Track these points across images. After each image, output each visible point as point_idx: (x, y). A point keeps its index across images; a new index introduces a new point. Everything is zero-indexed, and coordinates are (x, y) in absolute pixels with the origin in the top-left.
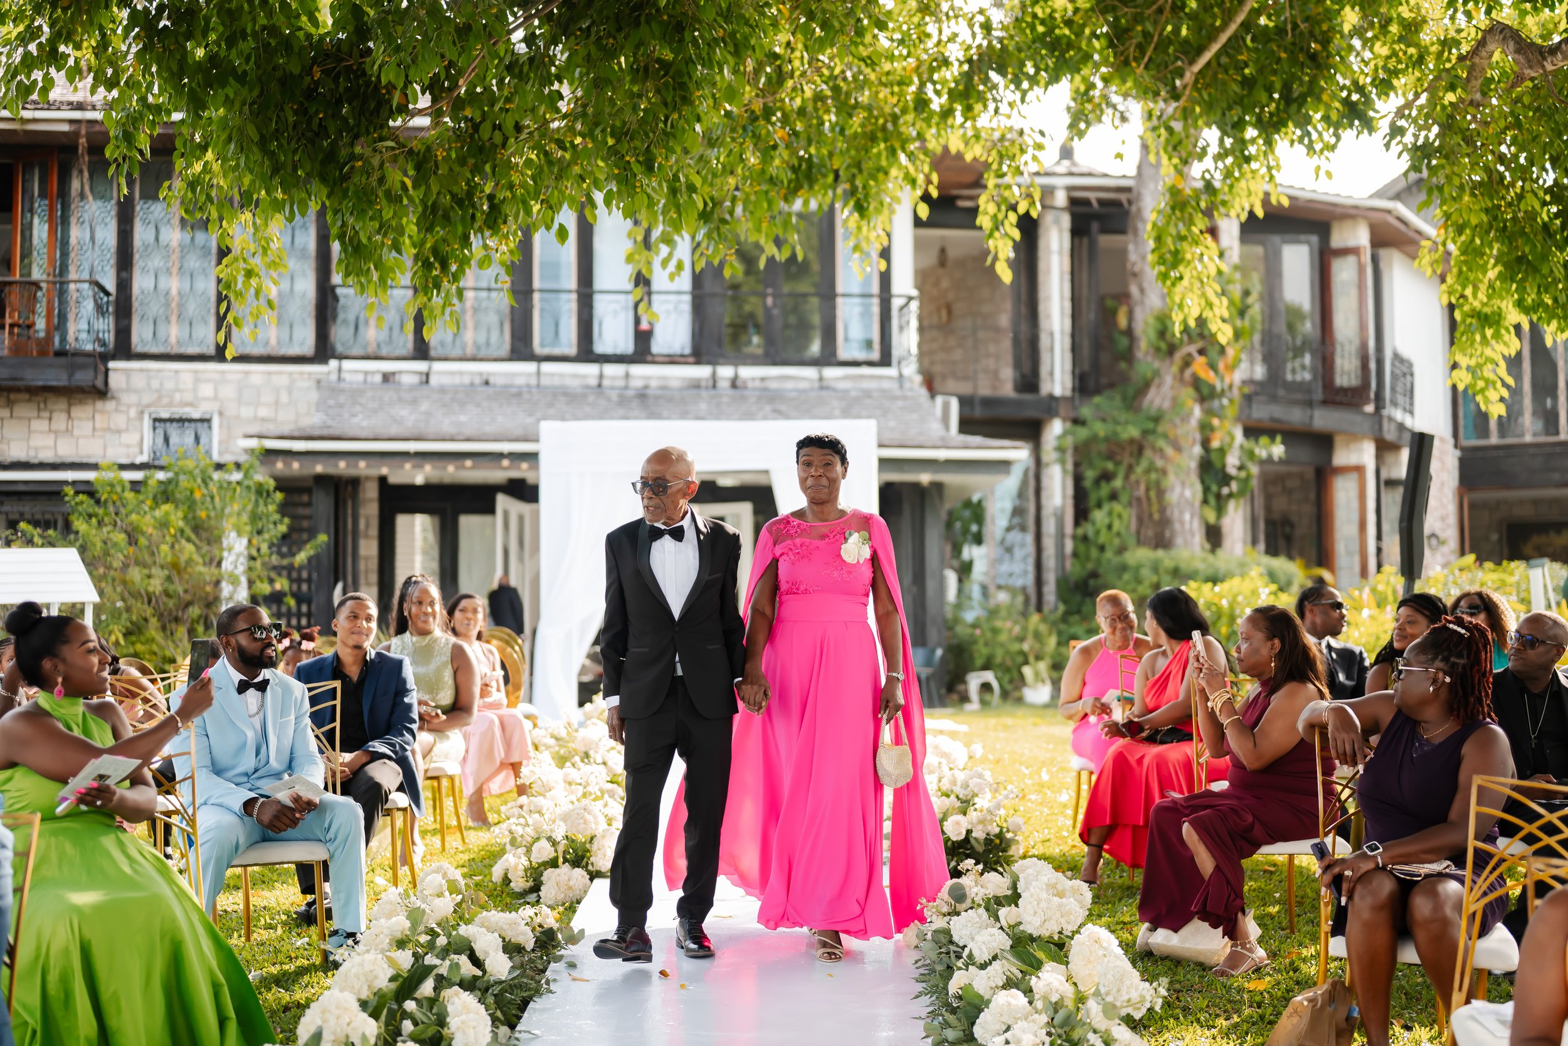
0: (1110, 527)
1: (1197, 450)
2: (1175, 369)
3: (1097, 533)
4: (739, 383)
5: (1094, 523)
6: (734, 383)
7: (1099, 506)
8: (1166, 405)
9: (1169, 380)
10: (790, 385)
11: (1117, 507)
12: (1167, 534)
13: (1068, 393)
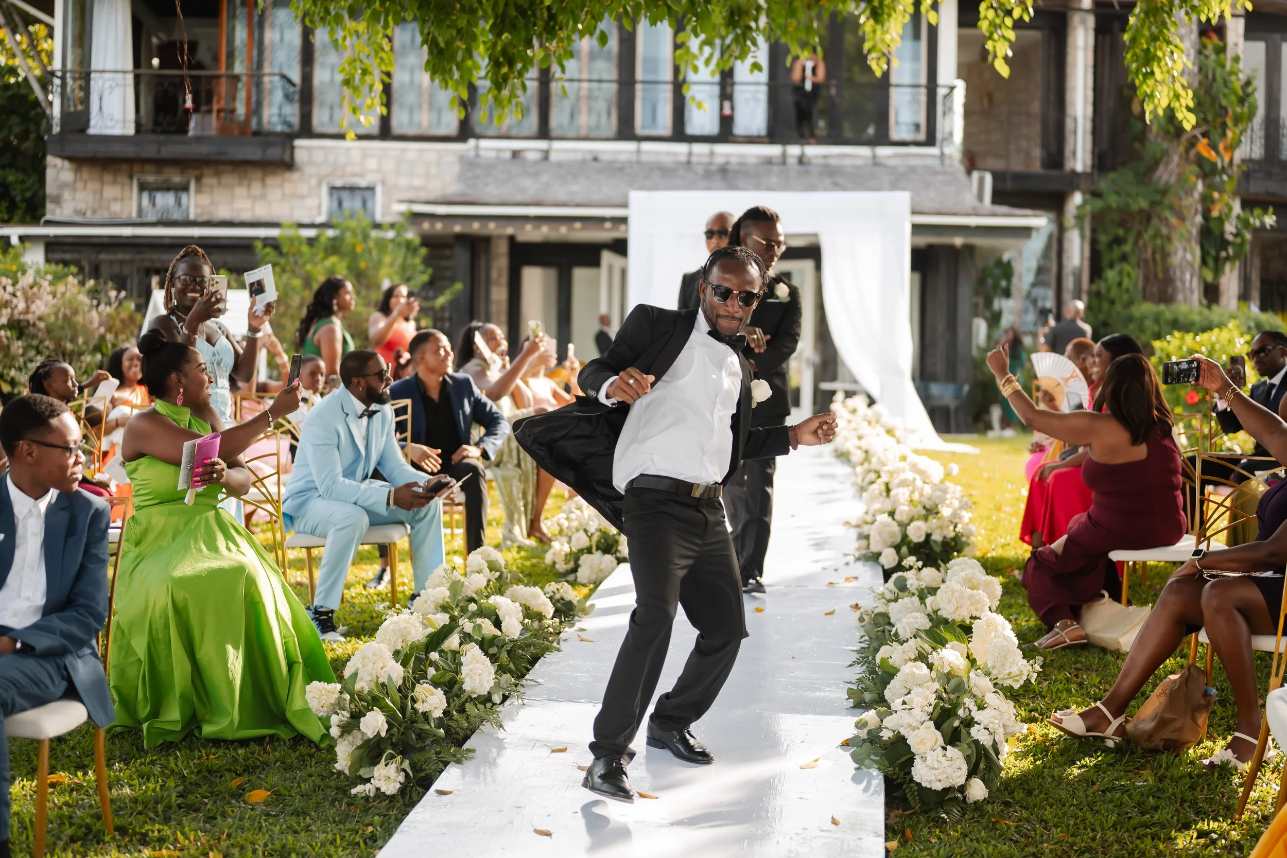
0: (1120, 284)
1: (1199, 219)
2: (1181, 149)
3: (1109, 289)
4: (805, 160)
5: (1106, 281)
6: (801, 160)
7: (1111, 266)
8: (1173, 180)
9: (1176, 159)
10: (847, 162)
11: (1127, 268)
12: (1170, 291)
13: (1089, 170)
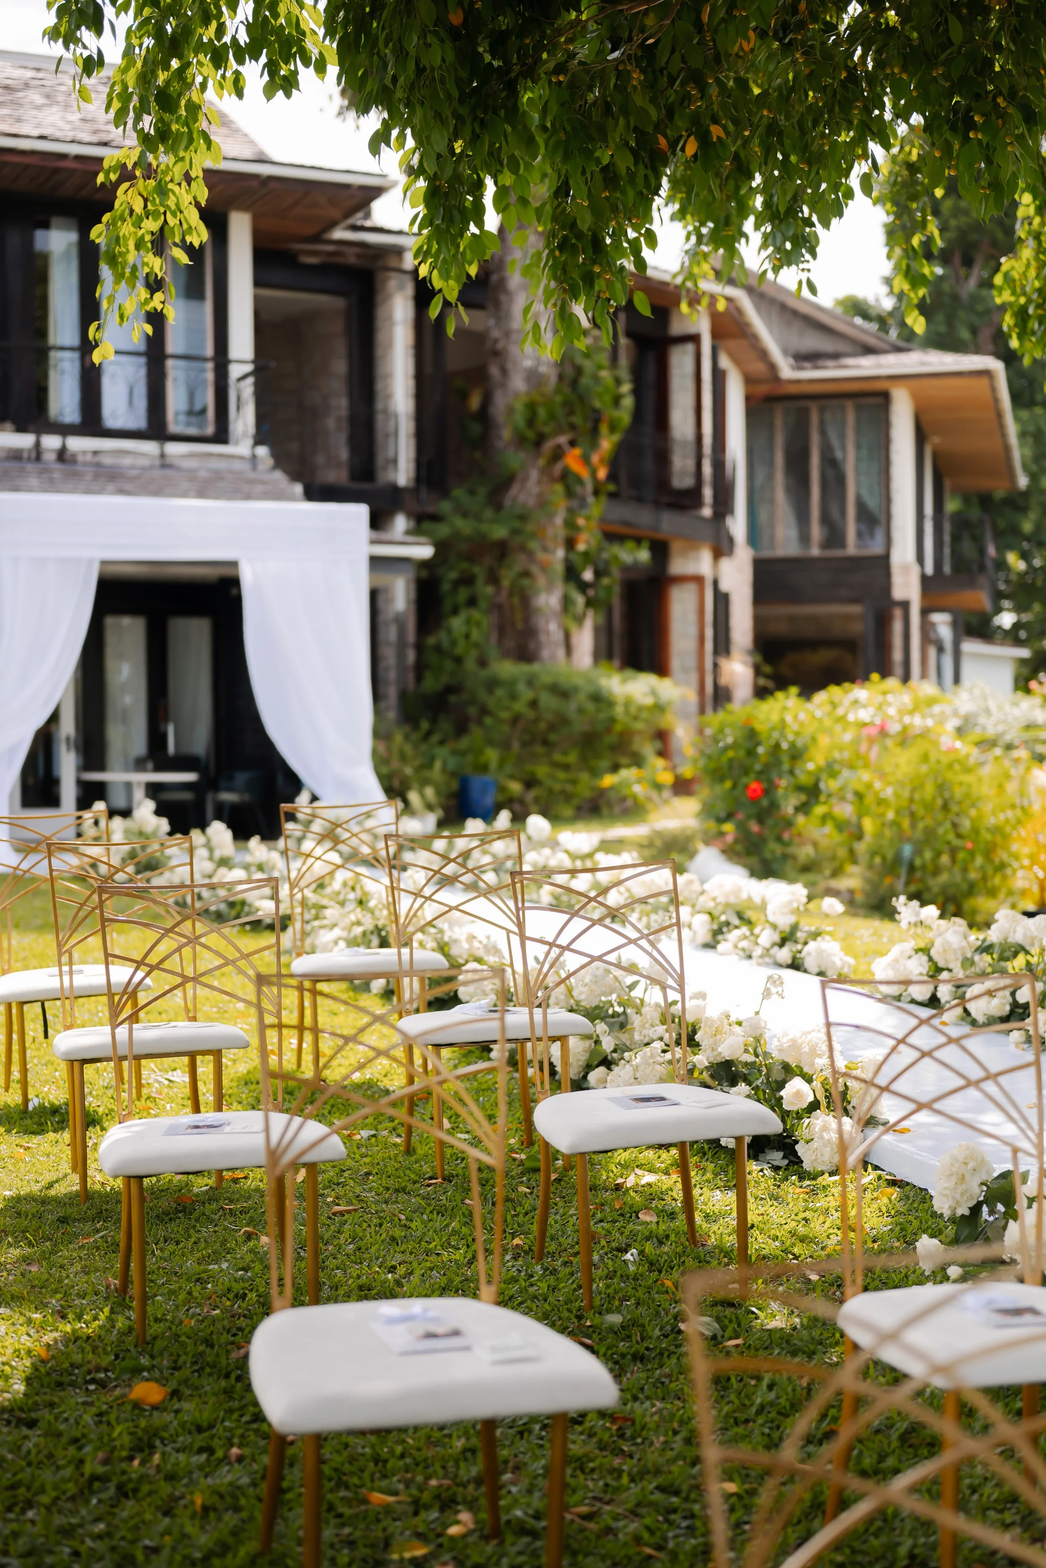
0: (467, 636)
1: (560, 553)
2: (541, 462)
3: (454, 643)
4: (67, 456)
5: (449, 631)
6: (62, 455)
7: (455, 612)
8: (531, 502)
9: (534, 474)
10: (127, 461)
11: (476, 614)
12: (532, 645)
13: (412, 484)
